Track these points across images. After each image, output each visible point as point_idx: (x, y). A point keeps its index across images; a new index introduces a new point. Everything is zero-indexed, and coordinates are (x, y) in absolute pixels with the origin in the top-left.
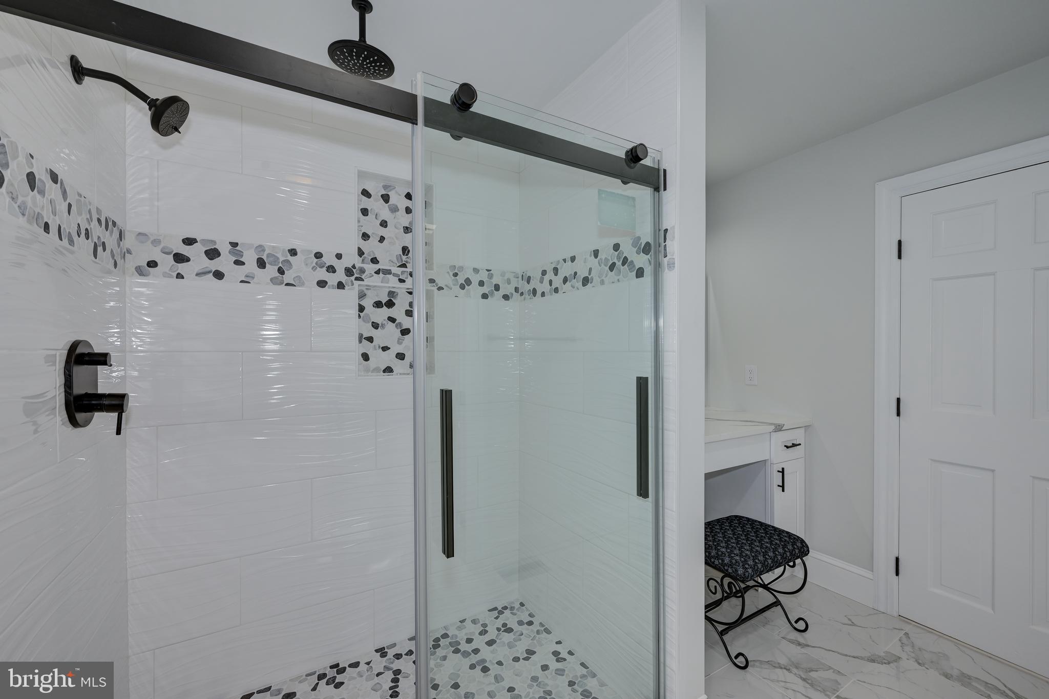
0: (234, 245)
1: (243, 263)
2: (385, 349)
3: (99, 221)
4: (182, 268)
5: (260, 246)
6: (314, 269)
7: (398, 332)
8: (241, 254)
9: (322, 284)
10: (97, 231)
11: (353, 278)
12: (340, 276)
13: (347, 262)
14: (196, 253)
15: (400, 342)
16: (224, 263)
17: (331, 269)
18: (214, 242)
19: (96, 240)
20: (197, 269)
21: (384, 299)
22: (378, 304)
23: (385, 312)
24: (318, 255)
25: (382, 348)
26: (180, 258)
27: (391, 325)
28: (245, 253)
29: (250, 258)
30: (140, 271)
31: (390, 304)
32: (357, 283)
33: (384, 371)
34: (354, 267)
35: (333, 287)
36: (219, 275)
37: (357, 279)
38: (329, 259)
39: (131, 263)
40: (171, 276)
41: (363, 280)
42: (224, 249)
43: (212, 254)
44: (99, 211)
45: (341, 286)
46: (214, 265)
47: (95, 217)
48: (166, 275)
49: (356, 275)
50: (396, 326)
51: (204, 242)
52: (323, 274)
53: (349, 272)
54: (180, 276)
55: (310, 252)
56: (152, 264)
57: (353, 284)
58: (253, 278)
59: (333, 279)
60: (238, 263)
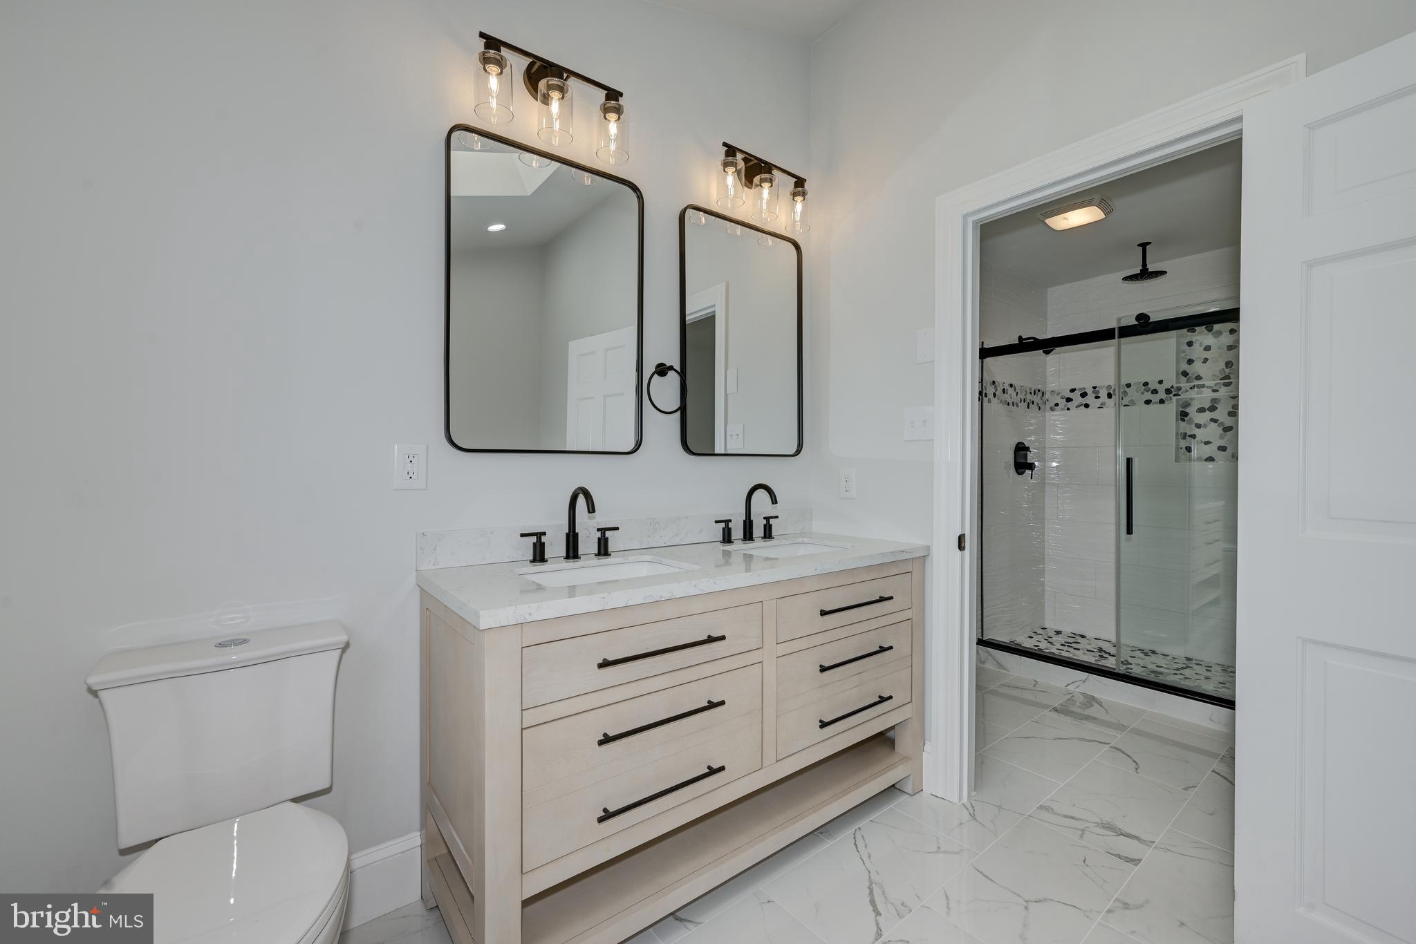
0: (1095, 388)
1: (1099, 397)
2: (1207, 443)
3: (1031, 393)
4: (1070, 405)
5: (1109, 386)
6: (1142, 393)
7: (1220, 430)
8: (1098, 392)
9: (1148, 402)
10: (1029, 397)
11: (1171, 395)
12: (1162, 395)
13: (1167, 385)
14: (1076, 396)
15: (1221, 437)
16: (1090, 399)
17: (1155, 392)
18: (1085, 388)
19: (1029, 401)
20: (1076, 404)
21: (1207, 405)
22: (1201, 410)
23: (1208, 415)
24: (1146, 384)
25: (1204, 442)
26: (1069, 400)
27: (1213, 424)
28: (1100, 391)
29: (1103, 394)
30: (1052, 409)
31: (1213, 409)
32: (1174, 399)
33: (1206, 460)
34: (1172, 387)
35: (1156, 403)
36: (1087, 406)
37: (1174, 395)
38: (1152, 386)
39: (1049, 405)
40: (1064, 409)
41: (1179, 395)
42: (1089, 391)
43: (1084, 395)
44: (1030, 389)
45: (1162, 401)
46: (1084, 401)
47: (1028, 392)
48: (1063, 409)
49: (1174, 393)
50: (1218, 425)
51: (1080, 389)
52: (1148, 396)
53: (1168, 391)
54: (1068, 409)
55: (1140, 383)
56: (1057, 405)
57: (1171, 399)
58: (1105, 404)
59: (1155, 398)
60: (1097, 397)
